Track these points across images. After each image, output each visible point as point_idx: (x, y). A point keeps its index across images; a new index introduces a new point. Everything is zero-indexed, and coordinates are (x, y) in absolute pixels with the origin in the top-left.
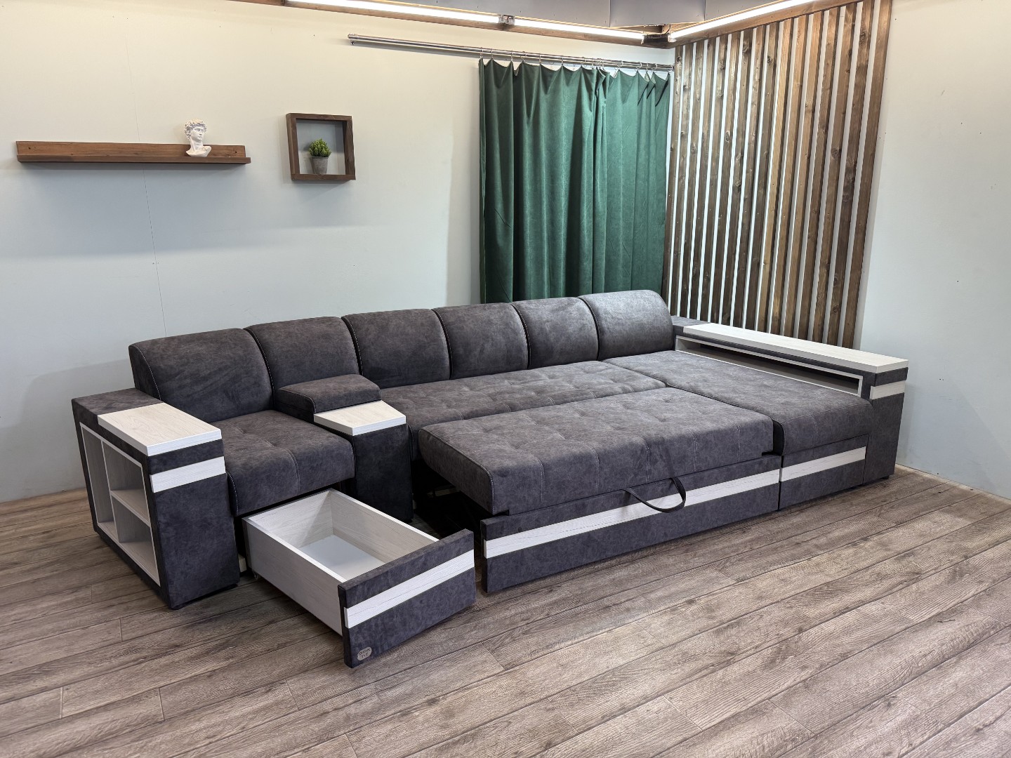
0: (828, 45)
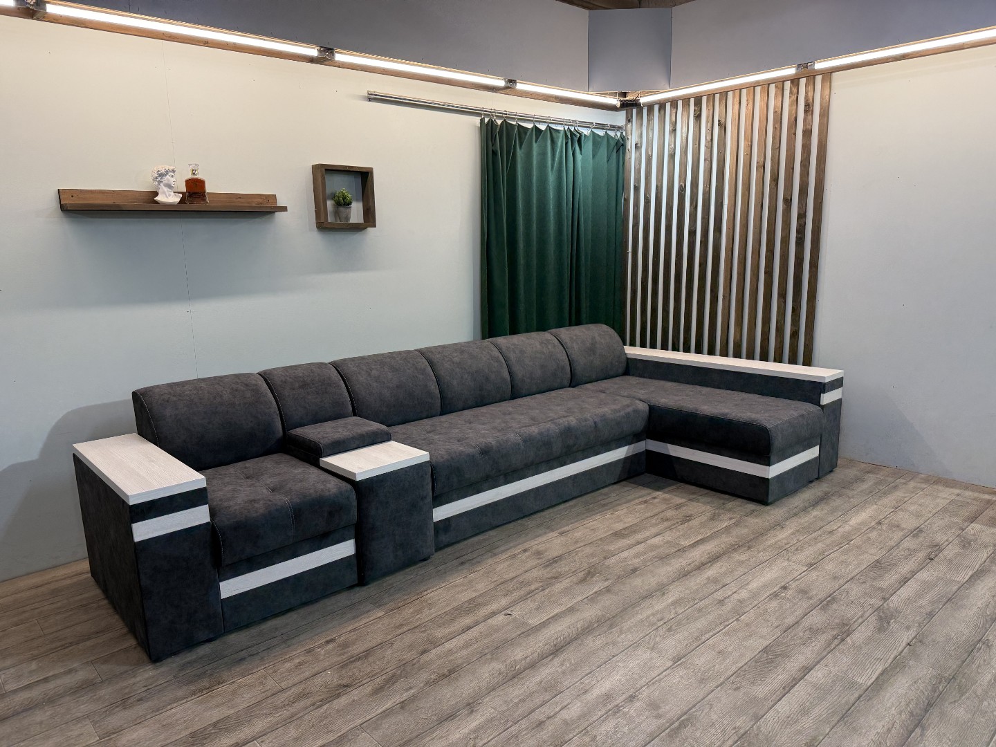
0: (775, 112)
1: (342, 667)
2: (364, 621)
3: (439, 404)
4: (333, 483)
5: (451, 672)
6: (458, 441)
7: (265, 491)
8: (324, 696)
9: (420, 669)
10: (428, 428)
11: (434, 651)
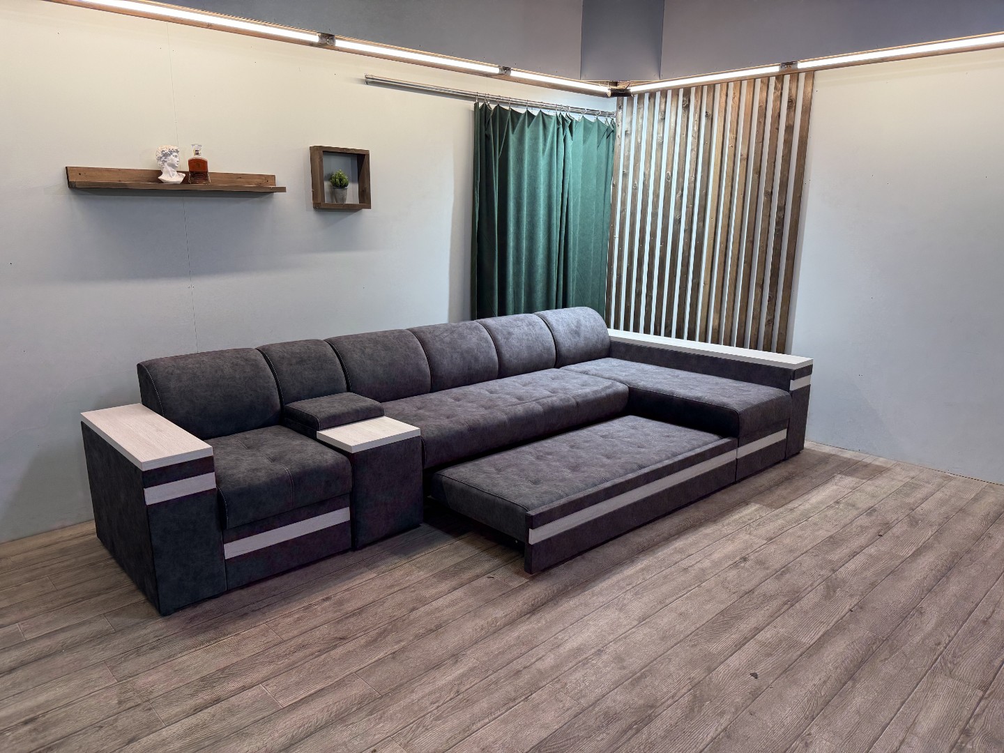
0: (760, 107)
1: (338, 622)
2: (358, 582)
3: (429, 382)
4: (330, 454)
5: (439, 627)
6: (448, 418)
7: (266, 461)
8: (322, 647)
9: (410, 624)
10: (419, 404)
11: (422, 609)
